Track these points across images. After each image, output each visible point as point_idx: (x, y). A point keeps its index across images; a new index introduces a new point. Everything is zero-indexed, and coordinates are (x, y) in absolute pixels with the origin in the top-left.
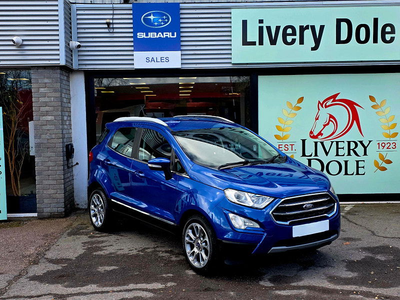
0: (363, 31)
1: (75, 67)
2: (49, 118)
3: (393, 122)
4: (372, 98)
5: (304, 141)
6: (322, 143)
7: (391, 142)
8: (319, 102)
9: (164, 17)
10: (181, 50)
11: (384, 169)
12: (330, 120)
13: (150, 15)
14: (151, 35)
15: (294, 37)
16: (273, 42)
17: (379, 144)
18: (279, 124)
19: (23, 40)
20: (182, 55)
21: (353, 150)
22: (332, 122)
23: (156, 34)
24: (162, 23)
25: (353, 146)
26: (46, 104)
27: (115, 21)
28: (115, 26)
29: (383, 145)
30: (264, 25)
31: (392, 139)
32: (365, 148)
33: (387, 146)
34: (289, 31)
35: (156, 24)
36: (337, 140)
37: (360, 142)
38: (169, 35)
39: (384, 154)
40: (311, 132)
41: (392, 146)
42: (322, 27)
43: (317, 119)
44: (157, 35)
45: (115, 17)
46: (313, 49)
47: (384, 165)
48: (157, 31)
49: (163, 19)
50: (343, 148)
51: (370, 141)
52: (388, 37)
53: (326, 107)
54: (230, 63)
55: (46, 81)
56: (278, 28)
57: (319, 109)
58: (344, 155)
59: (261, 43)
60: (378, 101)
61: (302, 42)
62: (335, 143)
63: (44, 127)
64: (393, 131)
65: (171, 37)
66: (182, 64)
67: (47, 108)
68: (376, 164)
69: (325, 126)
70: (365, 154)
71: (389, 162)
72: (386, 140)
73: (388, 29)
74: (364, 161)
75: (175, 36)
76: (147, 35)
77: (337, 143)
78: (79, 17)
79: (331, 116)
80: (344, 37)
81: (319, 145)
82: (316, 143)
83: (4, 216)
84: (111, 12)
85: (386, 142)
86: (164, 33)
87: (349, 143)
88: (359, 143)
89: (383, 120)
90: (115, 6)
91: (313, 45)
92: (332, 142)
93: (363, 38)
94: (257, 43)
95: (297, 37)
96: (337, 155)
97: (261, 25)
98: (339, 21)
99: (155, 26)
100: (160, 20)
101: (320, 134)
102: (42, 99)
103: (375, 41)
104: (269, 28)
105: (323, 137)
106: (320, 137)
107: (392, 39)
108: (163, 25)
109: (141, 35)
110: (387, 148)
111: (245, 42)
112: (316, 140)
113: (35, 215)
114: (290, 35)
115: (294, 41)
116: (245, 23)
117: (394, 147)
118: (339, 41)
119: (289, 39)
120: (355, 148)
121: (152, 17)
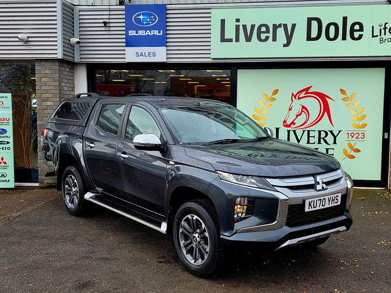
0: (332, 29)
1: (77, 60)
2: (49, 103)
3: (362, 114)
4: (342, 91)
5: (277, 129)
6: (294, 132)
7: (360, 133)
8: (293, 94)
9: (152, 17)
10: (166, 46)
11: (353, 157)
12: (302, 111)
13: (139, 15)
14: (141, 33)
15: (267, 35)
16: (248, 39)
17: (348, 134)
18: (255, 114)
19: (28, 37)
20: (167, 50)
21: (323, 138)
22: (304, 112)
23: (144, 31)
24: (150, 22)
25: (323, 135)
26: (47, 92)
27: (111, 21)
28: (111, 25)
29: (352, 135)
30: (241, 24)
31: (360, 129)
32: (335, 137)
33: (356, 136)
34: (263, 29)
35: (145, 23)
36: (308, 129)
37: (330, 131)
38: (156, 33)
39: (353, 143)
40: (285, 122)
41: (361, 136)
42: (294, 26)
43: (290, 110)
44: (146, 33)
45: (111, 17)
46: (285, 46)
47: (353, 153)
48: (146, 29)
49: (151, 18)
50: (314, 137)
51: (340, 131)
52: (356, 35)
53: (299, 98)
54: (210, 58)
55: (47, 72)
56: (253, 26)
57: (292, 101)
58: (314, 143)
59: (237, 40)
60: (349, 94)
61: (274, 39)
62: (306, 132)
63: (45, 111)
64: (362, 123)
65: (158, 34)
66: (167, 58)
67: (48, 95)
68: (345, 152)
69: (297, 116)
70: (335, 143)
71: (358, 151)
72: (355, 130)
73: (357, 27)
74: (333, 149)
75: (161, 34)
76: (137, 33)
77: (309, 132)
78: (81, 17)
79: (303, 107)
80: (314, 34)
81: (292, 133)
82: (289, 132)
83: (12, 184)
84: (108, 13)
85: (355, 133)
86: (152, 31)
87: (320, 132)
88: (329, 133)
89: (353, 112)
90: (111, 7)
91: (285, 42)
92: (304, 131)
93: (332, 35)
94: (234, 40)
95: (271, 35)
96: (308, 142)
97: (238, 23)
98: (310, 20)
99: (144, 24)
100: (149, 20)
101: (293, 123)
102: (44, 88)
103: (344, 38)
104: (245, 27)
105: (295, 126)
106: (292, 126)
107: (360, 37)
108: (151, 24)
109: (132, 33)
110: (356, 138)
111: (223, 39)
112: (289, 129)
113: (37, 185)
114: (264, 32)
115: (267, 38)
116: (223, 22)
117: (363, 137)
118: (309, 38)
119: (263, 36)
120: (326, 137)
121: (141, 17)
